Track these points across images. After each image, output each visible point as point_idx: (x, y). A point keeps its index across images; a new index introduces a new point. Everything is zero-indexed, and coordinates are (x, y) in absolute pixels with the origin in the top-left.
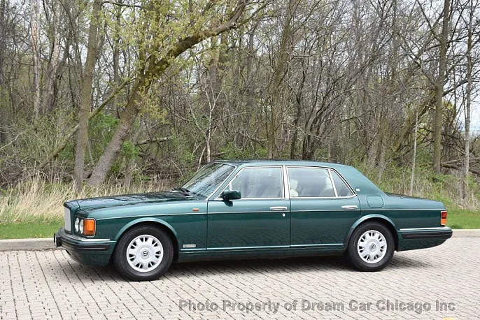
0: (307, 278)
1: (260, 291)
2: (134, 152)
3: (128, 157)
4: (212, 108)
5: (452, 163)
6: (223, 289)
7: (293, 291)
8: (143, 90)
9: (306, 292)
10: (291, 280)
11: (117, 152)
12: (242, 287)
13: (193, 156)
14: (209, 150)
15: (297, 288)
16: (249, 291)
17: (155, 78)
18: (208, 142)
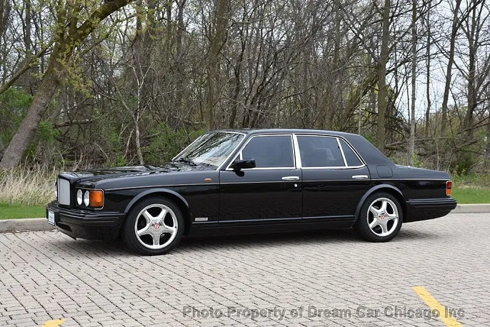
0: (262, 255)
1: (211, 268)
2: (52, 133)
3: (46, 138)
4: (140, 84)
5: (395, 145)
6: (170, 267)
7: (248, 267)
8: (63, 57)
9: (261, 267)
10: (243, 256)
11: (34, 130)
12: (190, 264)
13: (120, 137)
14: (138, 132)
15: (252, 264)
16: (199, 268)
17: (77, 44)
18: (136, 122)
